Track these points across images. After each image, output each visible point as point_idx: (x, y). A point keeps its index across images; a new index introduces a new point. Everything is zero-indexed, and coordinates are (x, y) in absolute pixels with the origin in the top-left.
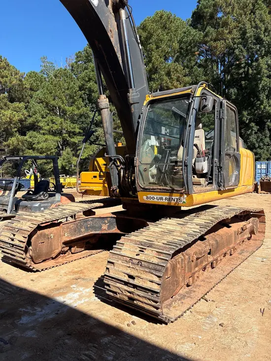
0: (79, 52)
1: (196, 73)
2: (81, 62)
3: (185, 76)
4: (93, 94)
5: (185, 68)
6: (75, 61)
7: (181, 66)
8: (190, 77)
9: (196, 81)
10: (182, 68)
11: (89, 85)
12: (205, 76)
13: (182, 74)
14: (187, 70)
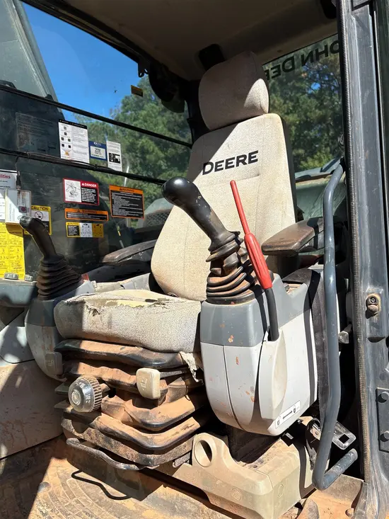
0: (126, 97)
1: (304, 106)
2: (130, 112)
3: (288, 114)
4: (148, 157)
5: (287, 102)
6: (121, 111)
7: (279, 98)
8: (296, 115)
9: (305, 119)
10: (282, 101)
11: (140, 143)
12: (320, 110)
13: (284, 111)
14: (290, 104)
